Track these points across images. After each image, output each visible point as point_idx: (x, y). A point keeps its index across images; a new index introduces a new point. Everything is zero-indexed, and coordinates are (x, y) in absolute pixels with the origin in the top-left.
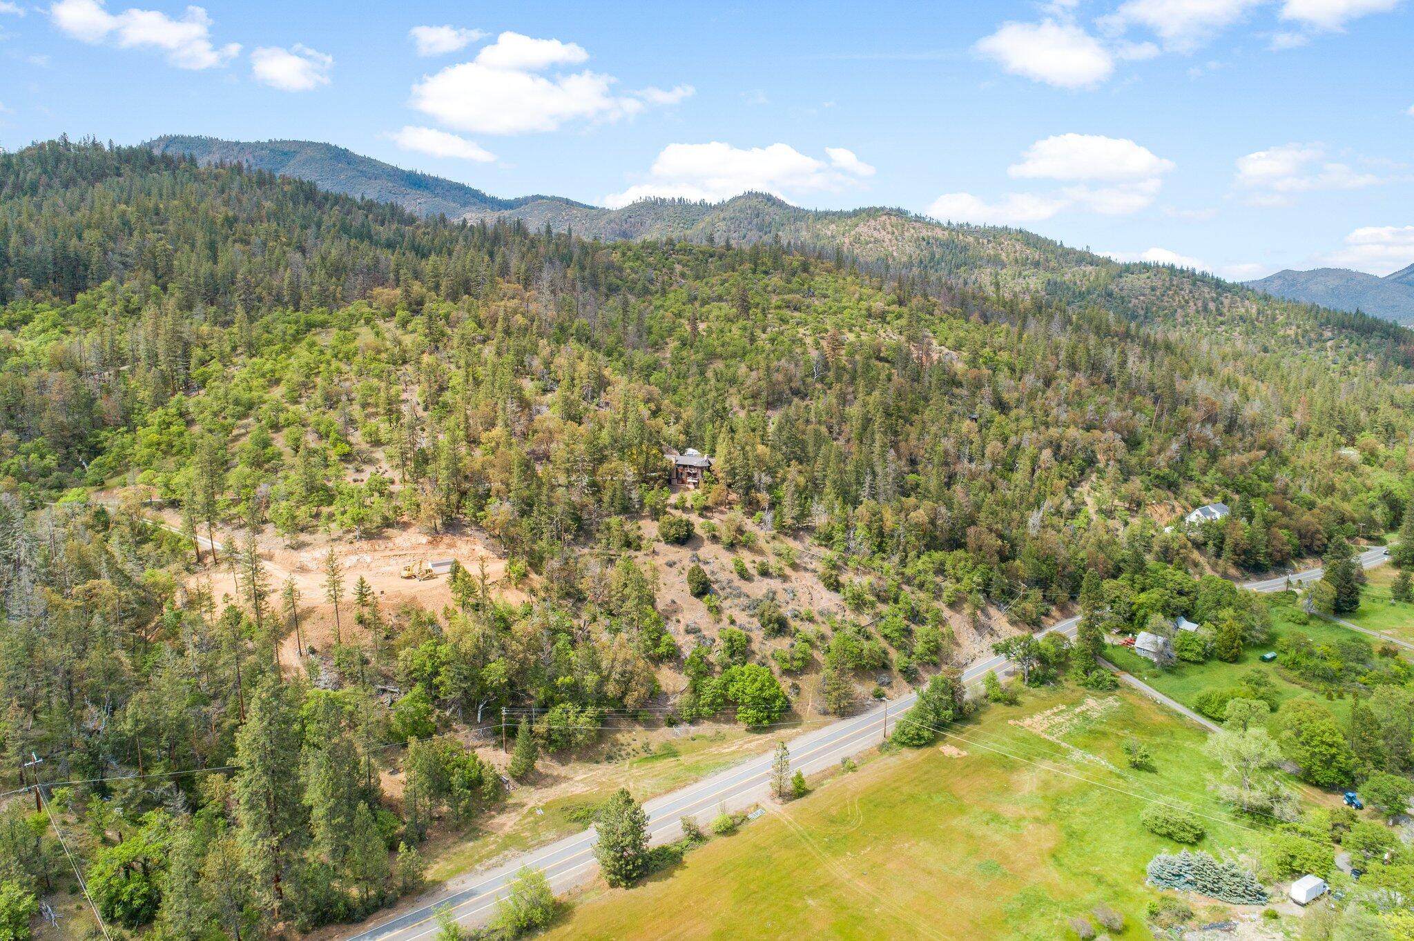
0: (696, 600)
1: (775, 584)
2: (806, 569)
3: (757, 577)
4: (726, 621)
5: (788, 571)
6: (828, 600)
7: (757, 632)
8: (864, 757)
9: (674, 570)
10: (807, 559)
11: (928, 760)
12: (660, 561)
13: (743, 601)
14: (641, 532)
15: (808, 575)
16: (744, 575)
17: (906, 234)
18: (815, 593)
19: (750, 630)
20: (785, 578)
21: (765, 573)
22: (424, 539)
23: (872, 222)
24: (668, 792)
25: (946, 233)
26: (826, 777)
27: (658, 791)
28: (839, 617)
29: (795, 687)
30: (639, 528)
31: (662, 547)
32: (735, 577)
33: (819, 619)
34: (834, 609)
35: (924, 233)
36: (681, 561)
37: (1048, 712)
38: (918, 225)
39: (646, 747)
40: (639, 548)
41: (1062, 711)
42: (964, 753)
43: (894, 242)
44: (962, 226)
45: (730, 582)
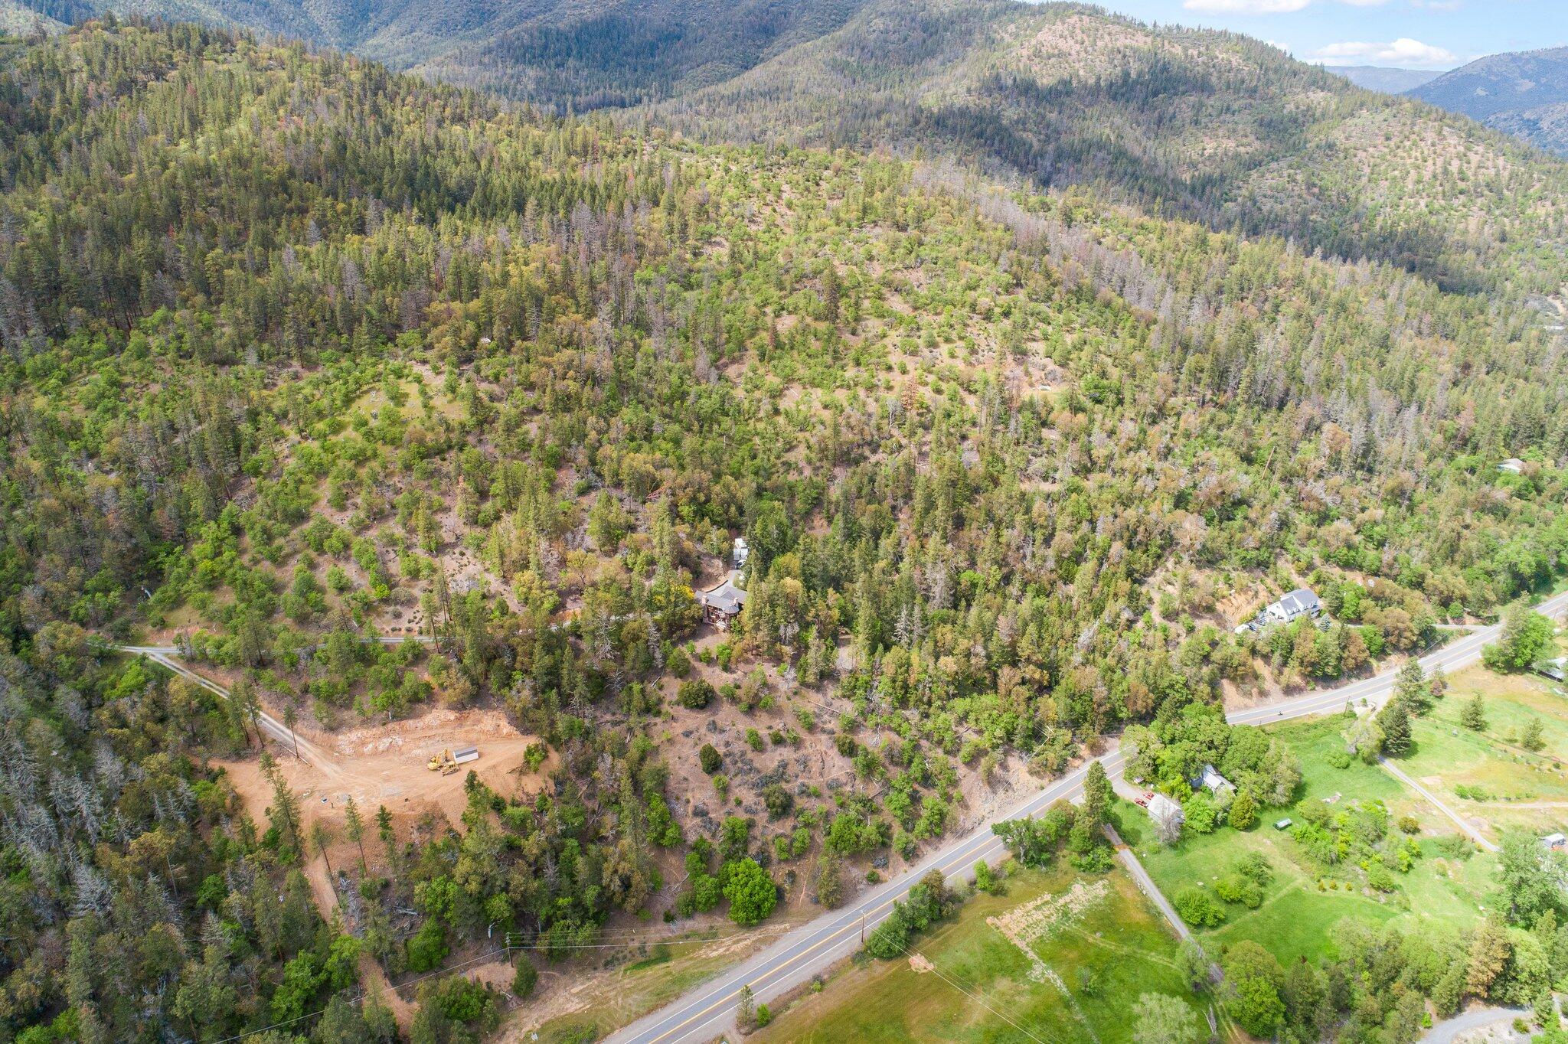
0: (706, 776)
1: (786, 753)
2: (823, 731)
3: (770, 746)
4: (732, 803)
5: (803, 734)
6: (840, 767)
7: (761, 814)
8: (835, 971)
9: (690, 741)
10: (826, 717)
11: (893, 977)
12: (678, 729)
13: (753, 777)
14: (662, 694)
15: (824, 737)
16: (758, 746)
17: (1100, 44)
18: (828, 760)
19: (755, 813)
20: (797, 743)
21: (778, 741)
22: (452, 716)
23: (1059, 26)
24: (650, 1012)
25: (1149, 40)
26: (793, 998)
27: (642, 1010)
28: (848, 788)
29: (792, 875)
30: (661, 688)
31: (681, 711)
32: (748, 748)
33: (827, 793)
34: (843, 779)
35: (1122, 42)
36: (698, 729)
37: (1031, 905)
38: (1115, 28)
39: (642, 950)
40: (658, 713)
41: (1046, 903)
42: (931, 967)
43: (1083, 55)
44: (1170, 29)
45: (743, 753)
